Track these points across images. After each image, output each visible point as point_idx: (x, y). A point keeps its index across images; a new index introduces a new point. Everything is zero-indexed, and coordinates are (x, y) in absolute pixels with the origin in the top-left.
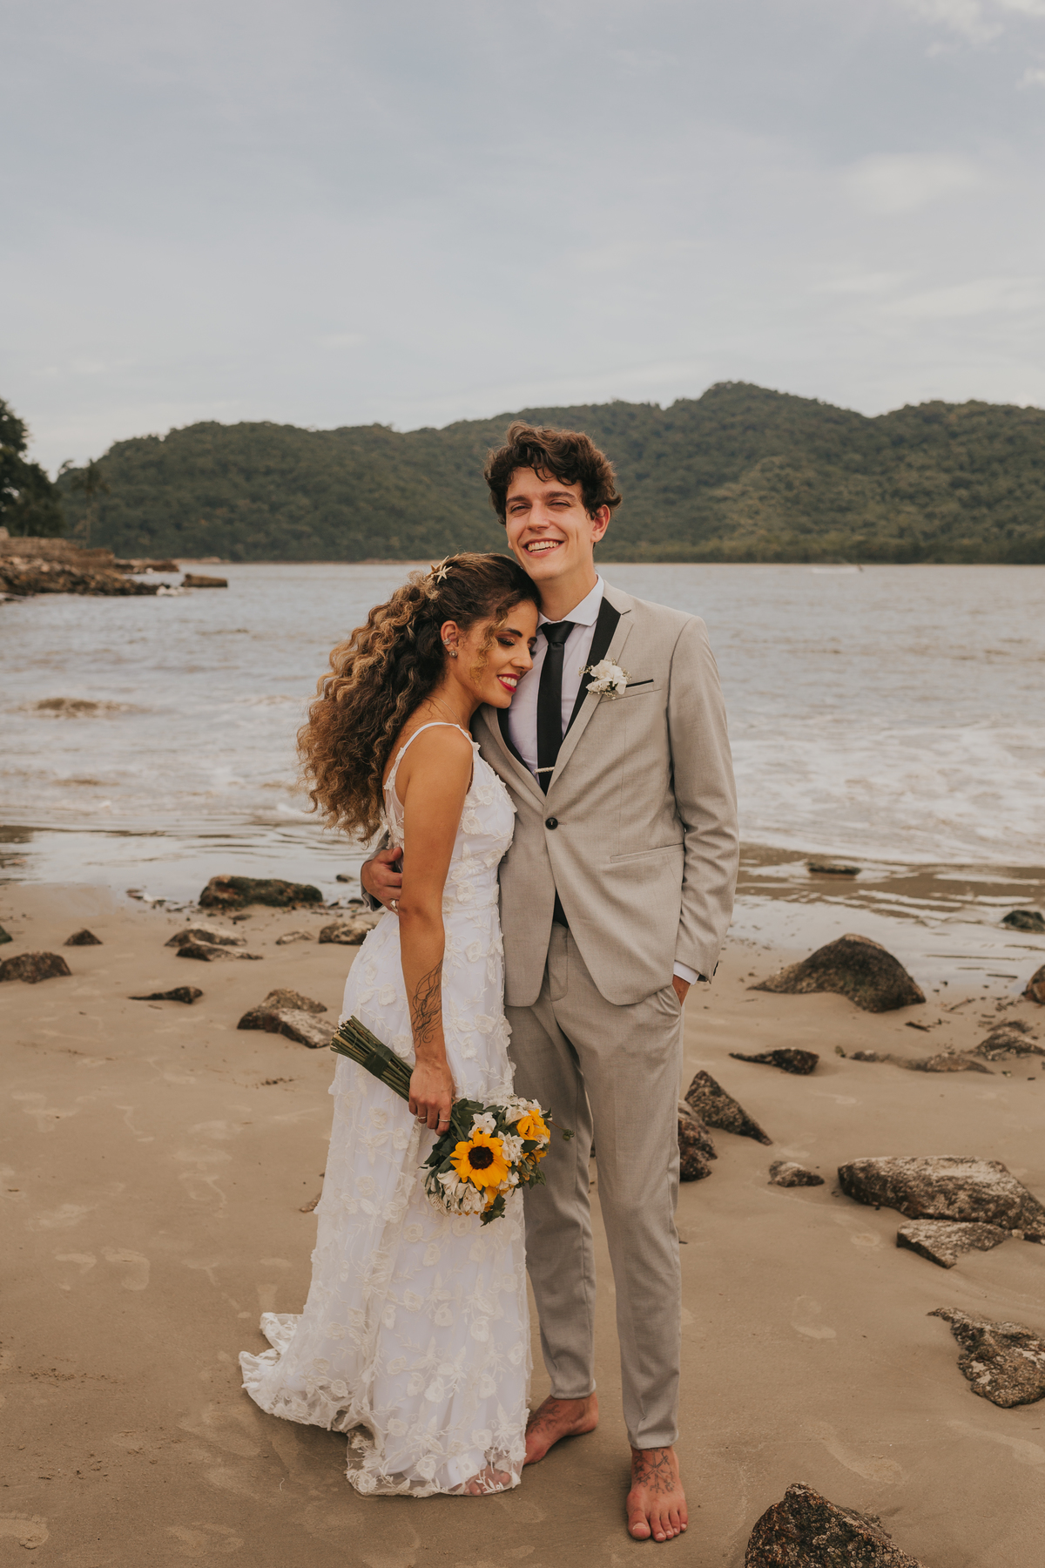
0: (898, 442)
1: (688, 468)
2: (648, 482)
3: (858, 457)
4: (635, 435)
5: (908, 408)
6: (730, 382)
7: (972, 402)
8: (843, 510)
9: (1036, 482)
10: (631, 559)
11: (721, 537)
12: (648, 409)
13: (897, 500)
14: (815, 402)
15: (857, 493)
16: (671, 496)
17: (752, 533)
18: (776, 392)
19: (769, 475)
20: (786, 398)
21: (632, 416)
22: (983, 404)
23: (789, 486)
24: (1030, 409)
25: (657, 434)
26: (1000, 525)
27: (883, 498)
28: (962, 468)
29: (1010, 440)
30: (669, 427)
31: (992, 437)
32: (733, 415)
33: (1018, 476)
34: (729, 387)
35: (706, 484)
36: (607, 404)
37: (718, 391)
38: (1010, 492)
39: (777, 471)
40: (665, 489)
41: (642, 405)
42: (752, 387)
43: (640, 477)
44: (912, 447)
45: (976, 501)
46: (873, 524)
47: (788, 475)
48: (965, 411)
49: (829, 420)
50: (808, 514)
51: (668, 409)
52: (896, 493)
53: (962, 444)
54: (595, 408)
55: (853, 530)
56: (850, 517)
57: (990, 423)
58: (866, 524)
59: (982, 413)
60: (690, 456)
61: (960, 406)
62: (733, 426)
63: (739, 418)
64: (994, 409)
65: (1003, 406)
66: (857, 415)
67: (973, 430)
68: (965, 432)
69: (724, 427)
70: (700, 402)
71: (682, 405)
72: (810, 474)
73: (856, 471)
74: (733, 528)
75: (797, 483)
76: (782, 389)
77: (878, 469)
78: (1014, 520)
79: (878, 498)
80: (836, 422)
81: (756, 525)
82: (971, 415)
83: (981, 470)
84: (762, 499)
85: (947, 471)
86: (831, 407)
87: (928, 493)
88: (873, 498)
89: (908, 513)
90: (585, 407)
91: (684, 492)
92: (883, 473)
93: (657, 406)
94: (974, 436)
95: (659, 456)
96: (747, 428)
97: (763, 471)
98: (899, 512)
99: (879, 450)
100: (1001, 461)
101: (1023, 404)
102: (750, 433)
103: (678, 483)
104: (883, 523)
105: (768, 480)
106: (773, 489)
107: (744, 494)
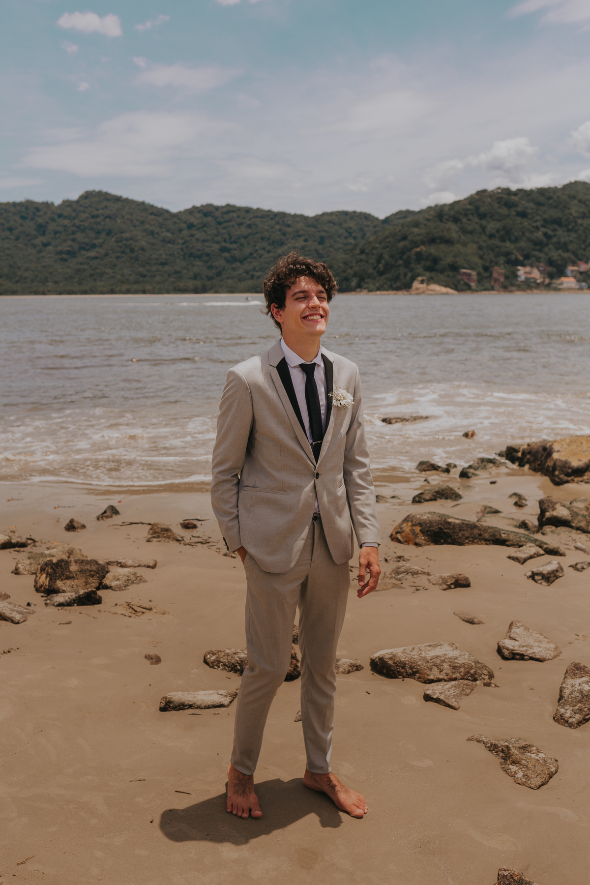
0: (190, 226)
1: (73, 240)
2: (50, 248)
3: (169, 235)
4: (40, 220)
5: (194, 208)
6: (94, 191)
7: (228, 205)
8: (163, 264)
9: (264, 249)
10: (44, 293)
11: (95, 280)
12: (47, 205)
13: (192, 259)
14: (143, 203)
15: (170, 255)
16: (64, 256)
17: (113, 277)
18: (121, 197)
19: (120, 244)
20: (127, 201)
21: (38, 210)
22: (234, 206)
23: (132, 251)
24: (258, 209)
25: (53, 220)
26: (247, 272)
27: (184, 258)
28: (225, 241)
29: (249, 226)
30: (60, 216)
31: (240, 225)
32: (97, 210)
33: (255, 246)
34: (94, 193)
35: (84, 249)
36: (21, 202)
37: (87, 195)
38: (251, 254)
39: (125, 242)
40: (61, 252)
41: (43, 203)
42: (107, 194)
43: (46, 245)
44: (198, 229)
45: (234, 259)
46: (180, 272)
47: (131, 244)
48: (225, 210)
49: (152, 214)
50: (144, 267)
51: (59, 206)
52: (191, 255)
53: (224, 228)
54: (15, 204)
55: (169, 275)
56: (167, 268)
57: (238, 217)
58: (176, 272)
59: (233, 211)
60: (74, 233)
61: (222, 207)
62: (97, 216)
63: (101, 212)
64: (240, 209)
65: (244, 208)
66: (167, 211)
67: (230, 221)
68: (226, 222)
69: (93, 217)
70: (77, 202)
71: (67, 204)
72: (143, 243)
73: (169, 242)
74: (102, 274)
75: (136, 249)
76: (125, 196)
77: (181, 241)
78: (254, 269)
79: (181, 257)
80: (156, 215)
81: (114, 272)
82: (228, 212)
83: (235, 242)
84: (117, 258)
85: (217, 242)
86: (152, 206)
87: (208, 255)
88: (179, 257)
89: (198, 266)
90: (8, 204)
91: (72, 254)
92: (184, 243)
93: (52, 204)
94: (231, 224)
95: (56, 233)
96: (106, 218)
97: (116, 242)
98: (193, 265)
99: (180, 231)
100: (246, 237)
101: (255, 207)
102: (108, 220)
103: (68, 249)
104: (185, 271)
105: (120, 247)
106: (123, 252)
107: (106, 255)
